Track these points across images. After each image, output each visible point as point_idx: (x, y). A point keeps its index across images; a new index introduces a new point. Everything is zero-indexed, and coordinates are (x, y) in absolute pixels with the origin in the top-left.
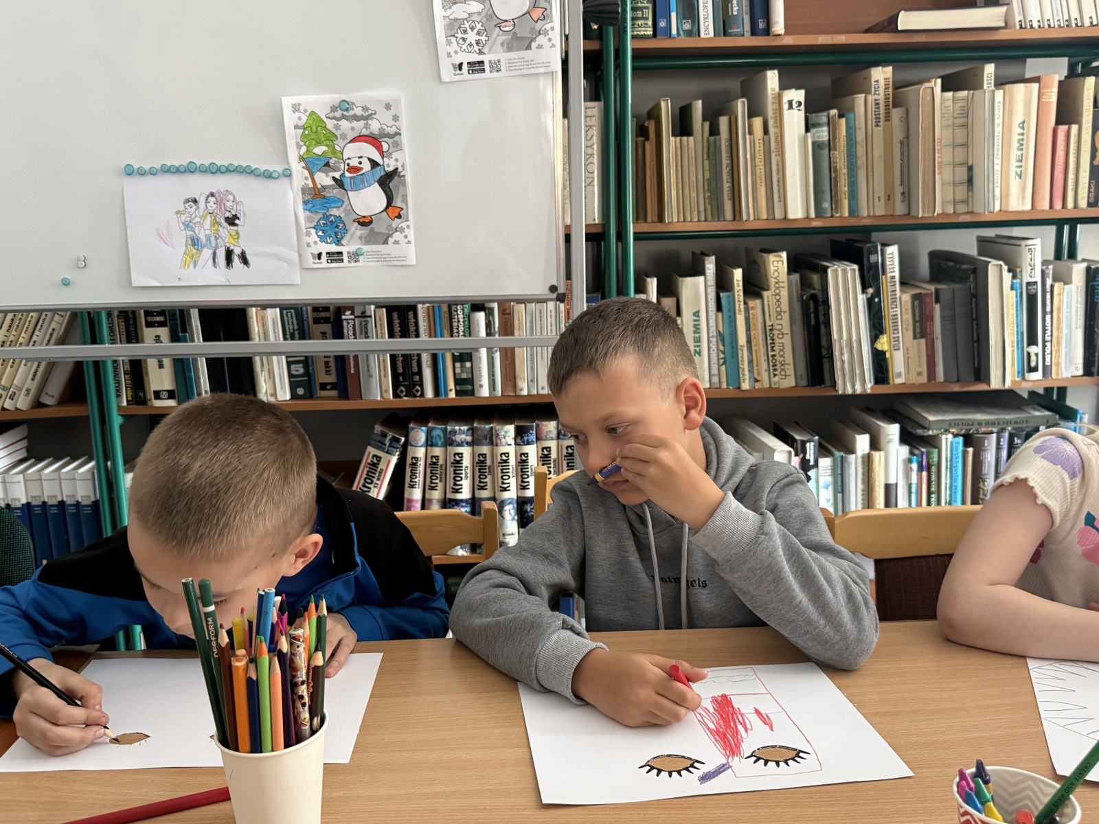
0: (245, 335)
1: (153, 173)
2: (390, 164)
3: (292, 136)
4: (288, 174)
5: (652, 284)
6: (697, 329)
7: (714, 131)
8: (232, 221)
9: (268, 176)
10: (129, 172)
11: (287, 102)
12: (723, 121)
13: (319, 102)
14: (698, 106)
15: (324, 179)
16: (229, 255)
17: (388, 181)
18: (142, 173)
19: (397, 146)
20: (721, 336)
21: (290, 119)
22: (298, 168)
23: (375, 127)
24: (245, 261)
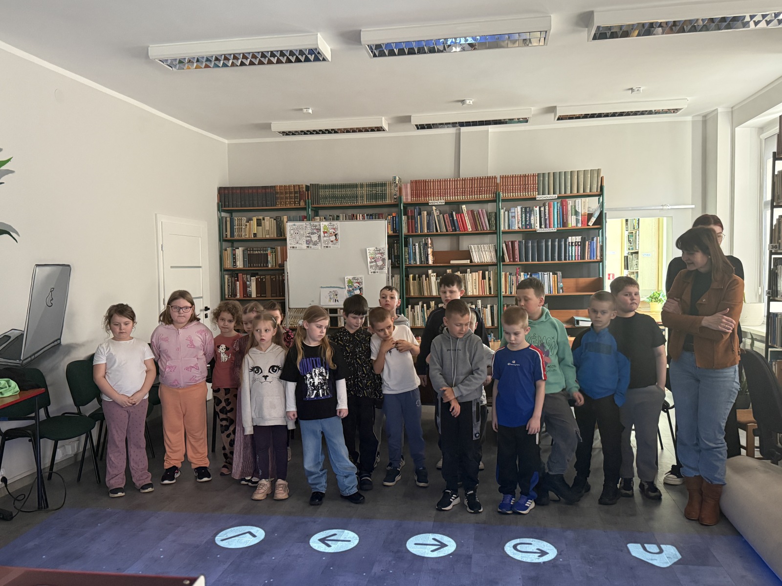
0: (337, 313)
1: (325, 288)
2: (361, 287)
3: (346, 282)
4: (345, 288)
5: (410, 306)
6: (418, 315)
7: (420, 280)
8: (336, 295)
9: (342, 288)
10: (322, 287)
11: (346, 278)
12: (421, 278)
13: (350, 277)
14: (417, 275)
15: (351, 289)
16: (336, 300)
17: (360, 289)
18: (323, 288)
19: (362, 284)
20: (422, 316)
21: (346, 280)
22: (347, 287)
23: (359, 281)
24: (338, 301)
